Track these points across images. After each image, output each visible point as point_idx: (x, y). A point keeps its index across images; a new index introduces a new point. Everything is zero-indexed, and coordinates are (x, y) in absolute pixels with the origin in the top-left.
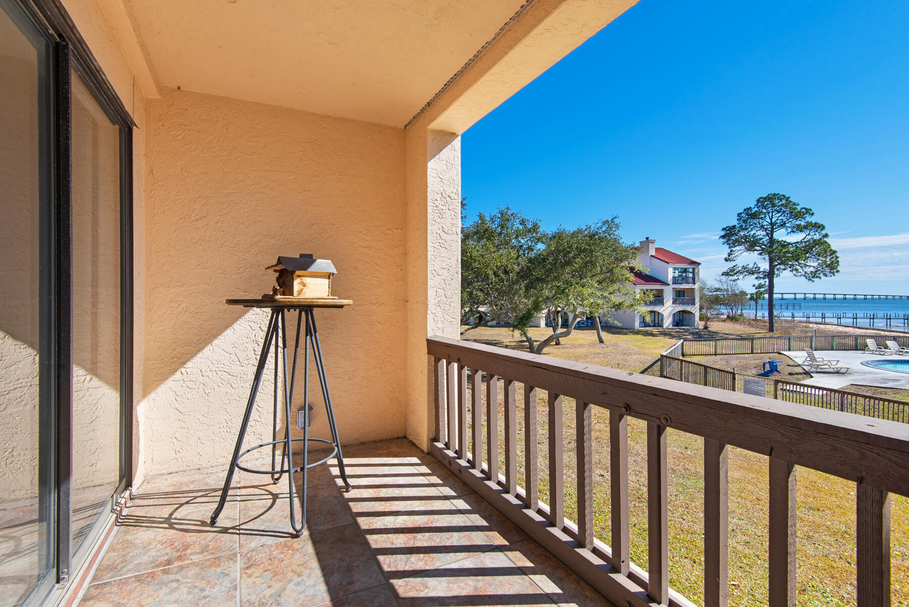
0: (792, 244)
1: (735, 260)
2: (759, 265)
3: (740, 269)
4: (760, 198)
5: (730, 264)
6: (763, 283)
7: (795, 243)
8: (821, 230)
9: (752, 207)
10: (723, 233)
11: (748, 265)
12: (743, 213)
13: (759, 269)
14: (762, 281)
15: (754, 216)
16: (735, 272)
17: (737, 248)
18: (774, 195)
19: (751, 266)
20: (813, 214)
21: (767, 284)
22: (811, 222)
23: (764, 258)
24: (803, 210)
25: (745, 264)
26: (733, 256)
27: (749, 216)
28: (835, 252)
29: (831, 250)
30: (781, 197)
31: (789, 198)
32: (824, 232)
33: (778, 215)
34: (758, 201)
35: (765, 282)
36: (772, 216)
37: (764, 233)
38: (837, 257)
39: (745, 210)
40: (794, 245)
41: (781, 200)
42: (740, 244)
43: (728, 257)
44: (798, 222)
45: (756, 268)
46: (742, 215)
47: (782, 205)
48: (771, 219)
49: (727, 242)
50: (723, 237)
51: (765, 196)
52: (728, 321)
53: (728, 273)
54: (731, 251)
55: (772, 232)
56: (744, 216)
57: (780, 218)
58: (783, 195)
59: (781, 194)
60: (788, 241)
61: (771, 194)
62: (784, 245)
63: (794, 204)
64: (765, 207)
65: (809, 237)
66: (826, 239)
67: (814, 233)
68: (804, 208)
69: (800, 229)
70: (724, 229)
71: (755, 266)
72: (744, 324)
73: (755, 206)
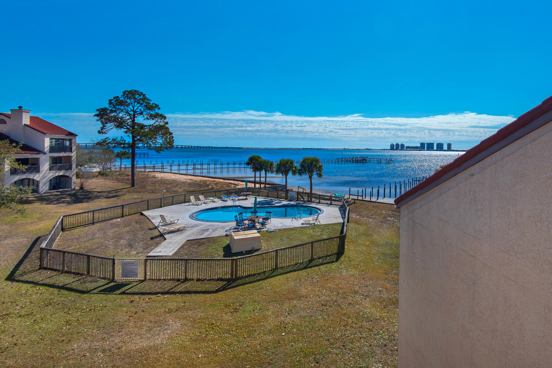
0: (147, 126)
1: (106, 133)
2: (125, 139)
3: (110, 141)
4: (126, 91)
5: (102, 137)
6: (128, 151)
7: (148, 126)
8: (164, 119)
9: (120, 96)
10: (97, 113)
11: (117, 138)
12: (113, 100)
13: (125, 142)
14: (127, 150)
15: (121, 103)
16: (107, 142)
17: (109, 125)
18: (135, 91)
19: (119, 139)
20: (159, 109)
21: (131, 151)
22: (158, 113)
23: (129, 136)
24: (154, 105)
25: (115, 138)
26: (105, 130)
27: (117, 103)
28: (171, 134)
29: (169, 132)
30: (141, 94)
31: (145, 95)
32: (166, 121)
33: (139, 105)
34: (124, 92)
35: (129, 150)
36: (134, 105)
37: (128, 117)
38: (173, 137)
39: (114, 98)
40: (148, 127)
41: (140, 95)
42: (110, 121)
43: (101, 131)
44: (151, 113)
45: (122, 141)
46: (113, 101)
47: (140, 99)
48: (133, 108)
49: (100, 119)
50: (96, 115)
51: (129, 90)
52: (100, 177)
53: (101, 143)
54: (103, 126)
55: (134, 117)
56: (114, 102)
57: (139, 108)
58: (141, 93)
59: (140, 91)
60: (145, 124)
61: (133, 90)
62: (142, 126)
63: (148, 100)
64: (129, 98)
65: (158, 123)
66: (167, 126)
67: (160, 121)
68: (154, 104)
69: (152, 117)
70: (97, 110)
71: (122, 139)
72: (113, 180)
73: (122, 96)
